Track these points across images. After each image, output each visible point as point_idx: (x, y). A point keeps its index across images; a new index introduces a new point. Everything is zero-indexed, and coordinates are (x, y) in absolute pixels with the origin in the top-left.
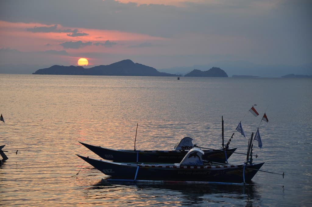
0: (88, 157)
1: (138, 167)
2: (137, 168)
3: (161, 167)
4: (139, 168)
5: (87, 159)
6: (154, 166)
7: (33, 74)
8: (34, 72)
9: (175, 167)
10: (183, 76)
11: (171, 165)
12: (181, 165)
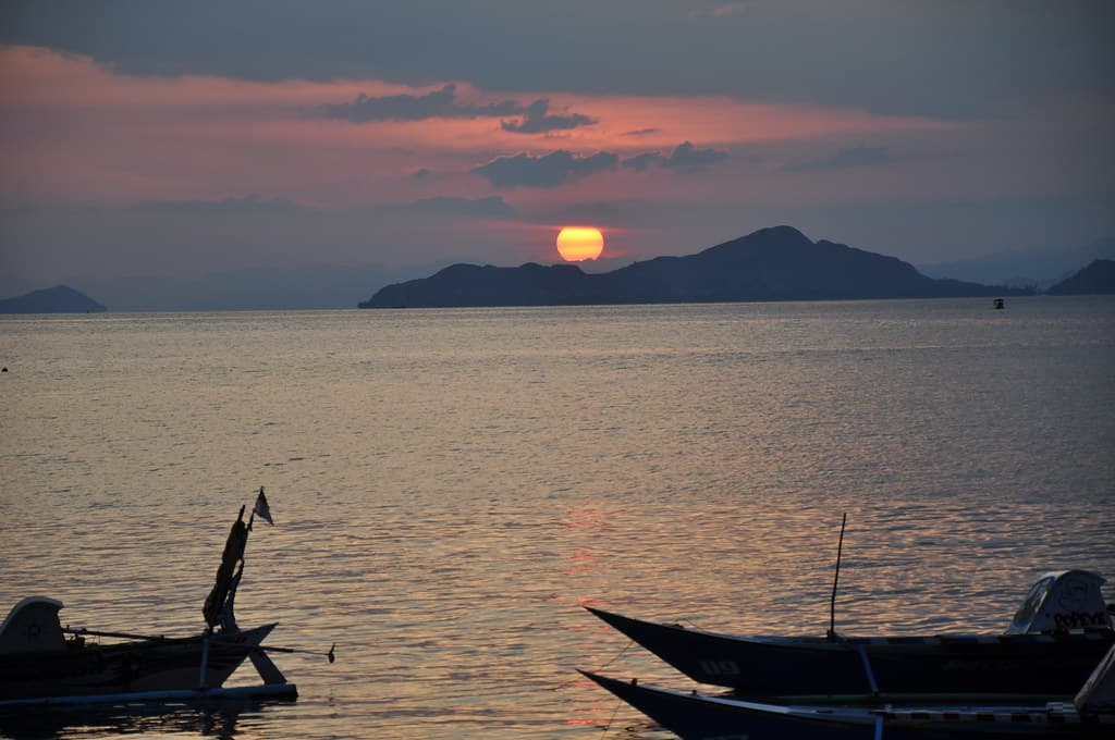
0: (635, 681)
1: (879, 723)
2: (872, 727)
3: (990, 718)
4: (885, 728)
5: (630, 692)
6: (956, 716)
7: (363, 306)
8: (367, 299)
9: (1057, 719)
10: (1040, 293)
11: (1035, 712)
12: (1084, 709)
